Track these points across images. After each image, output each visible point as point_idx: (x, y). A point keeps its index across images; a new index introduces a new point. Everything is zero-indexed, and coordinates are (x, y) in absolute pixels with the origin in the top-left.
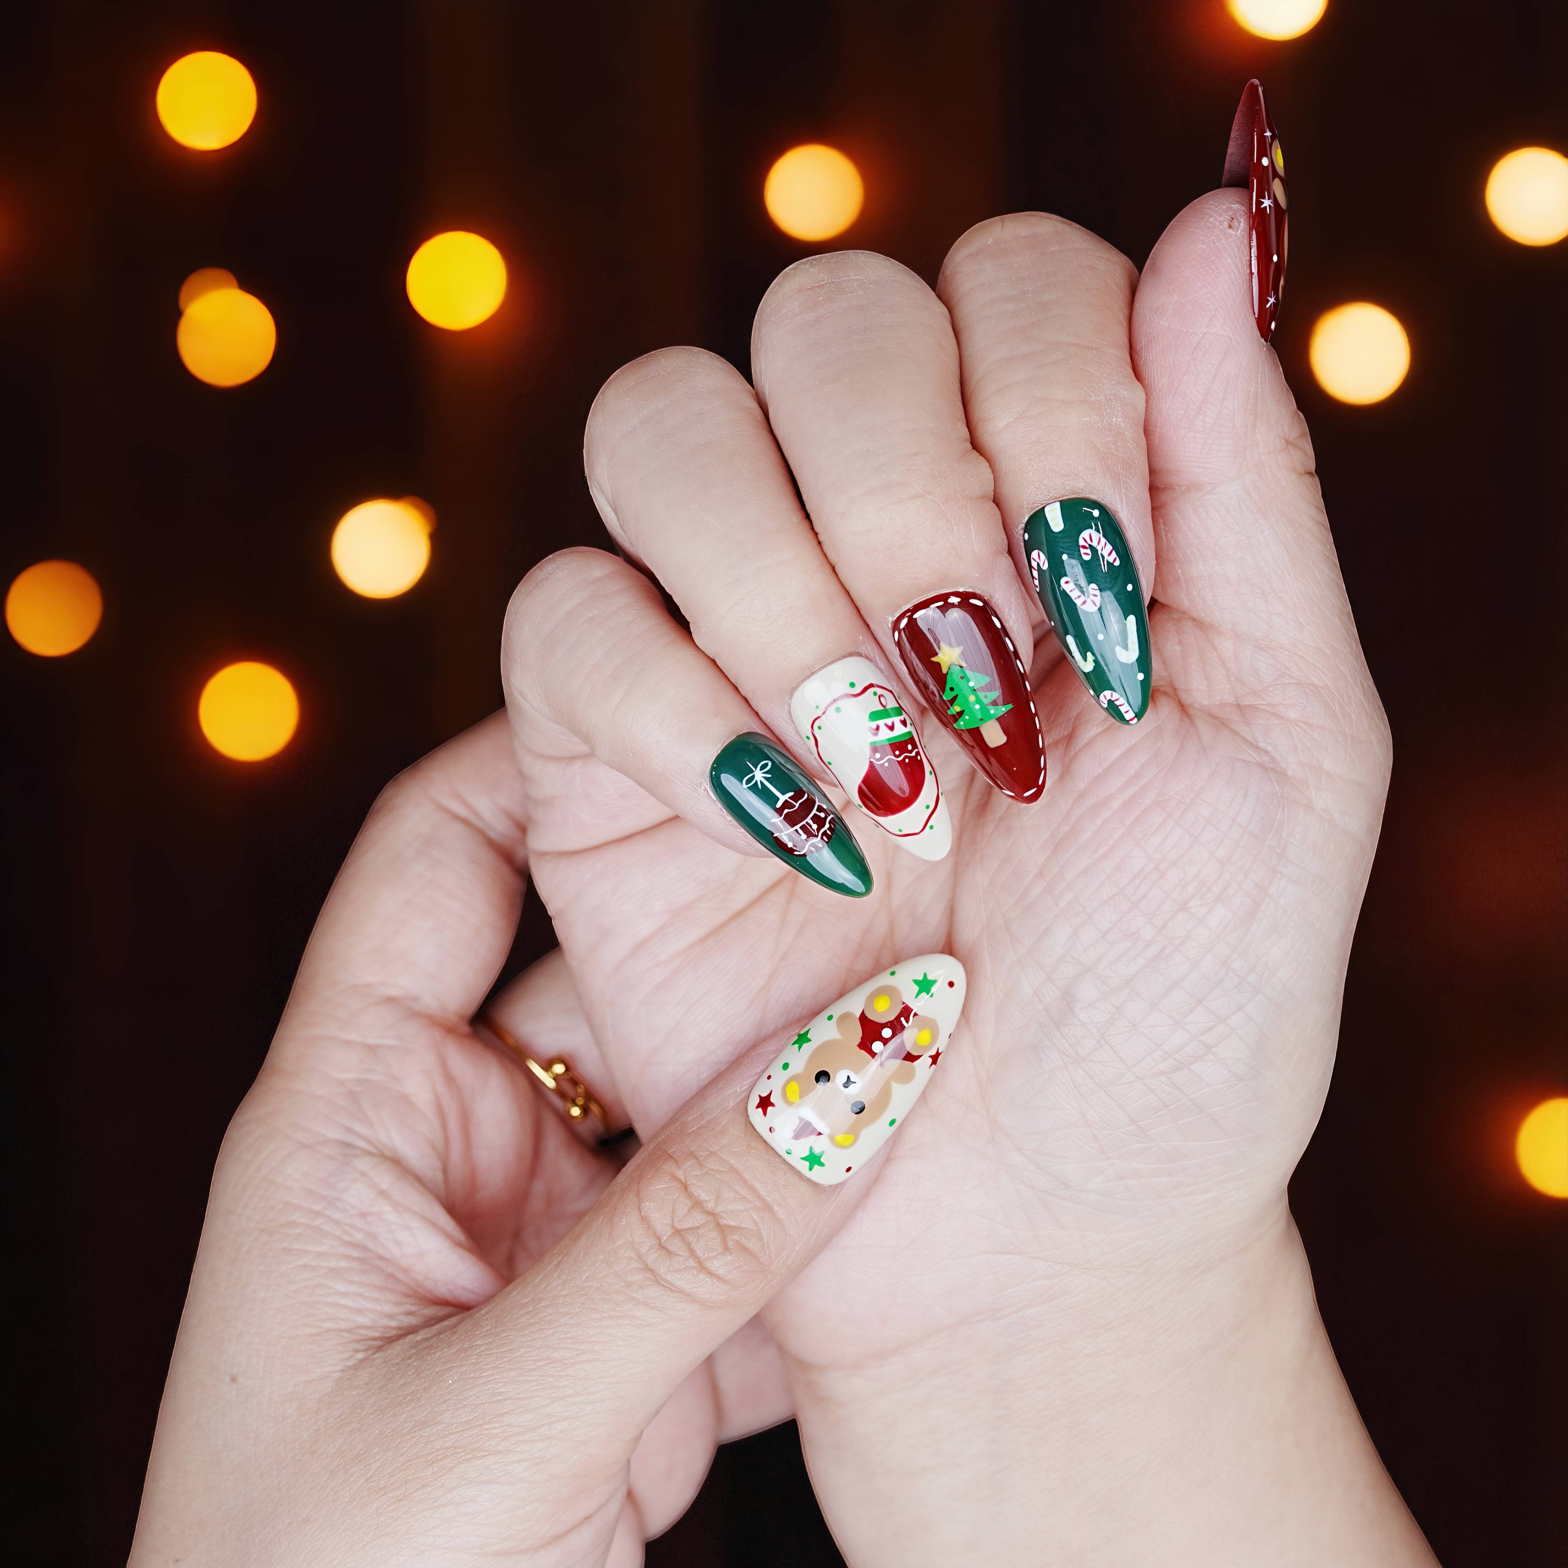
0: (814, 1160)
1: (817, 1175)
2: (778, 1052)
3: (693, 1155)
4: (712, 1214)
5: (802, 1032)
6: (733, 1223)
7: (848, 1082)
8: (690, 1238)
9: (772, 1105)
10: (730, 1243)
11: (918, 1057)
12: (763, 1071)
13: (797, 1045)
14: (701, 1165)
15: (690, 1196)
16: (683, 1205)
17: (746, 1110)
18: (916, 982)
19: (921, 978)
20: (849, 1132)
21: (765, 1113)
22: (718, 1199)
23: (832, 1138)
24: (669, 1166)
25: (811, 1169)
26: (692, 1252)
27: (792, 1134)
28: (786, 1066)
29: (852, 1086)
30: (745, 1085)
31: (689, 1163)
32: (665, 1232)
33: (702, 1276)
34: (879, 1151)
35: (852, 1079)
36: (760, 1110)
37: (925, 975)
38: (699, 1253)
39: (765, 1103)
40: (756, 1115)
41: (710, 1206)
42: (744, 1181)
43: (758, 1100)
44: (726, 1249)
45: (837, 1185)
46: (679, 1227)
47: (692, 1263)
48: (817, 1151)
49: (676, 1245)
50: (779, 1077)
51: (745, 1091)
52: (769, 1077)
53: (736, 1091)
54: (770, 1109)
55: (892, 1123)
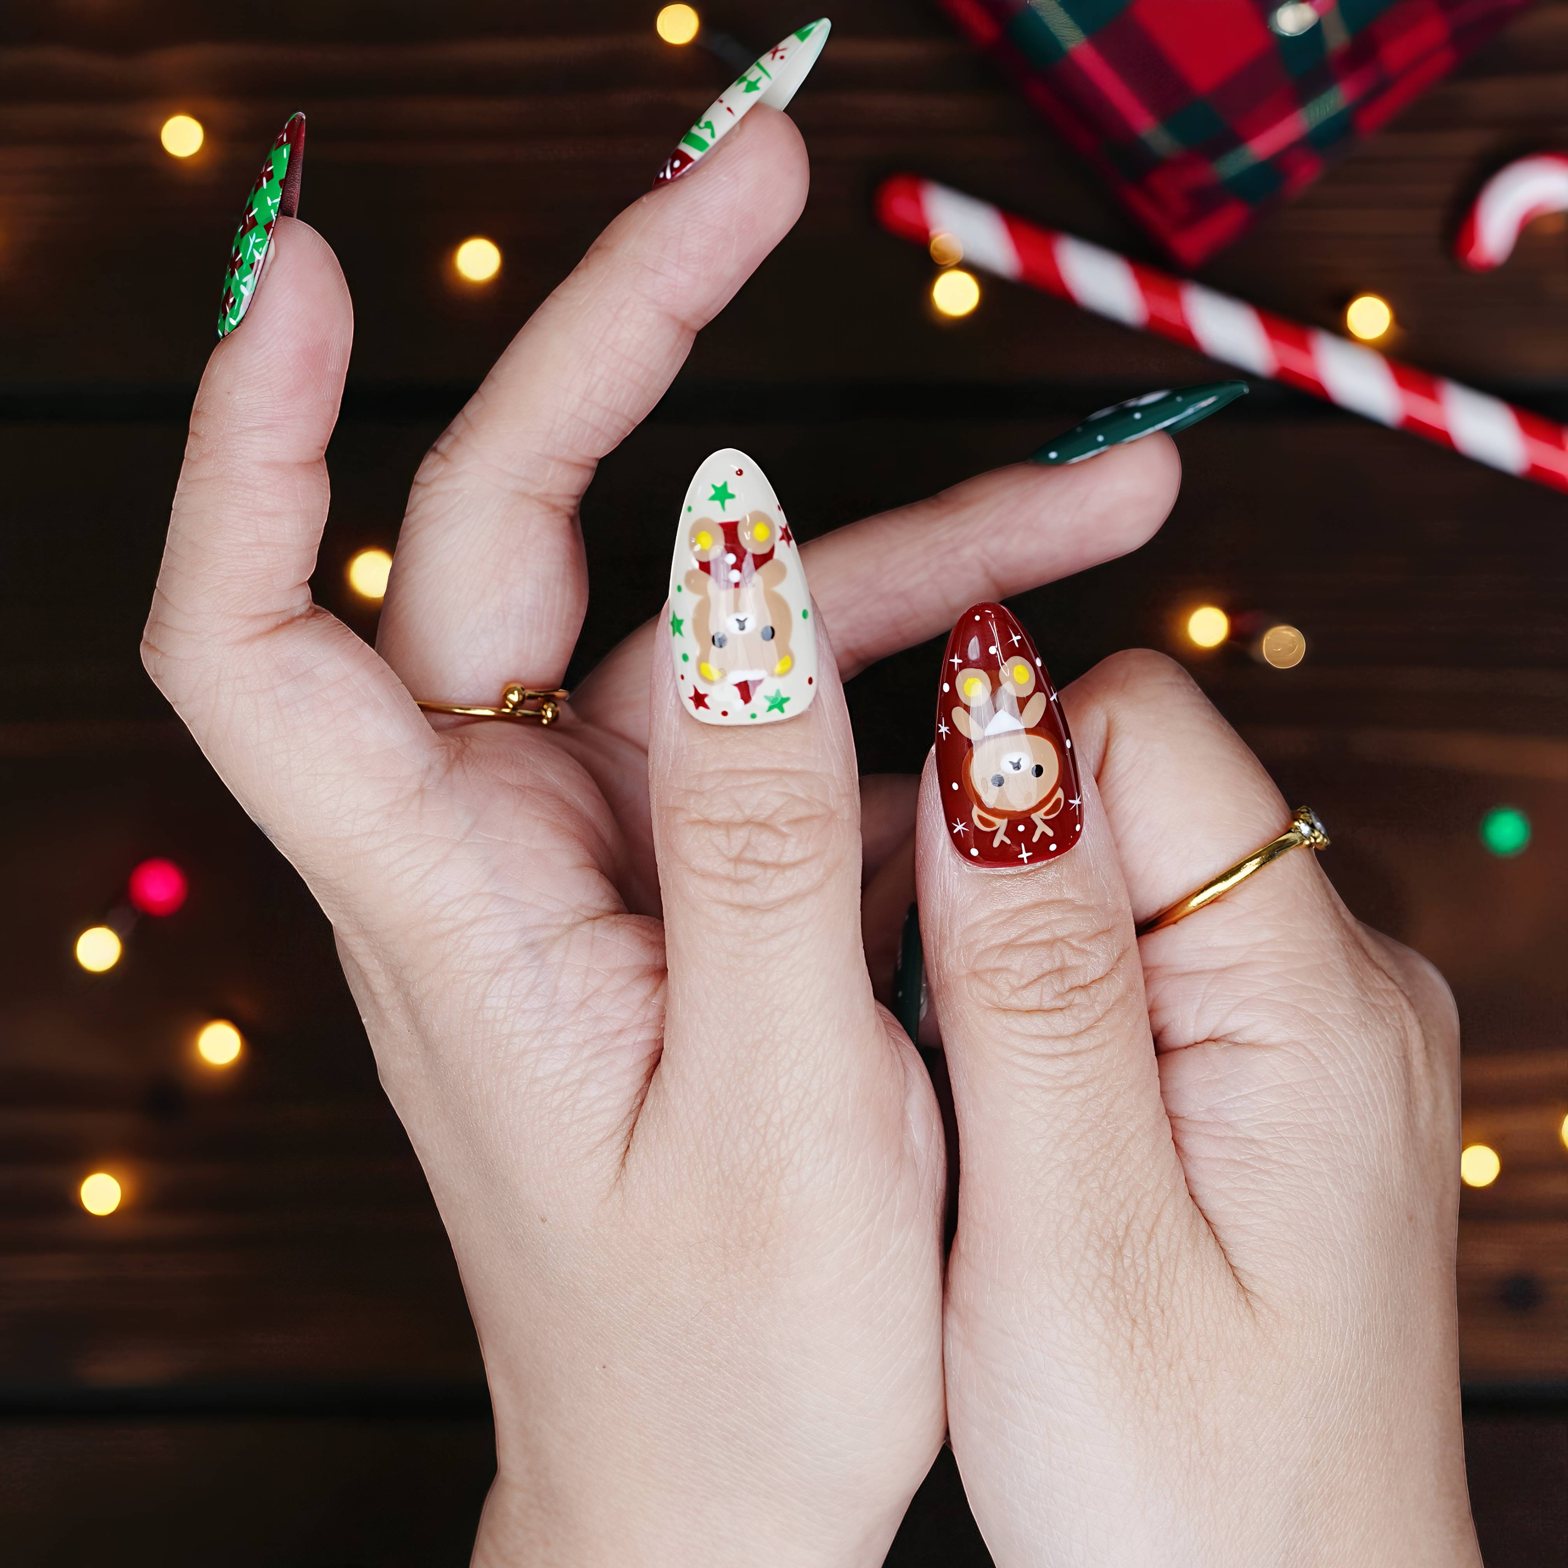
0: (778, 703)
1: (791, 710)
2: (669, 650)
3: (689, 792)
4: (747, 822)
5: (671, 619)
6: (769, 812)
7: (742, 625)
8: (748, 855)
9: (705, 696)
10: (785, 829)
11: (772, 550)
12: (674, 675)
13: (677, 634)
14: (701, 793)
15: (717, 825)
16: (719, 837)
17: (692, 717)
18: (713, 498)
19: (713, 492)
20: (781, 657)
21: (706, 706)
22: (738, 806)
23: (772, 675)
24: (681, 818)
25: (782, 711)
26: (764, 865)
27: (742, 702)
28: (685, 658)
29: (747, 624)
30: (672, 700)
31: (692, 801)
32: (726, 868)
33: (788, 874)
34: (818, 642)
35: (742, 619)
36: (701, 708)
37: (714, 486)
38: (769, 859)
39: (699, 700)
40: (700, 714)
41: (739, 817)
42: (744, 772)
43: (692, 703)
44: (783, 835)
45: (815, 699)
46: (733, 853)
47: (771, 873)
48: (772, 694)
49: (746, 871)
50: (689, 669)
51: (676, 703)
52: (682, 677)
53: (670, 710)
54: (706, 700)
55: (805, 614)
